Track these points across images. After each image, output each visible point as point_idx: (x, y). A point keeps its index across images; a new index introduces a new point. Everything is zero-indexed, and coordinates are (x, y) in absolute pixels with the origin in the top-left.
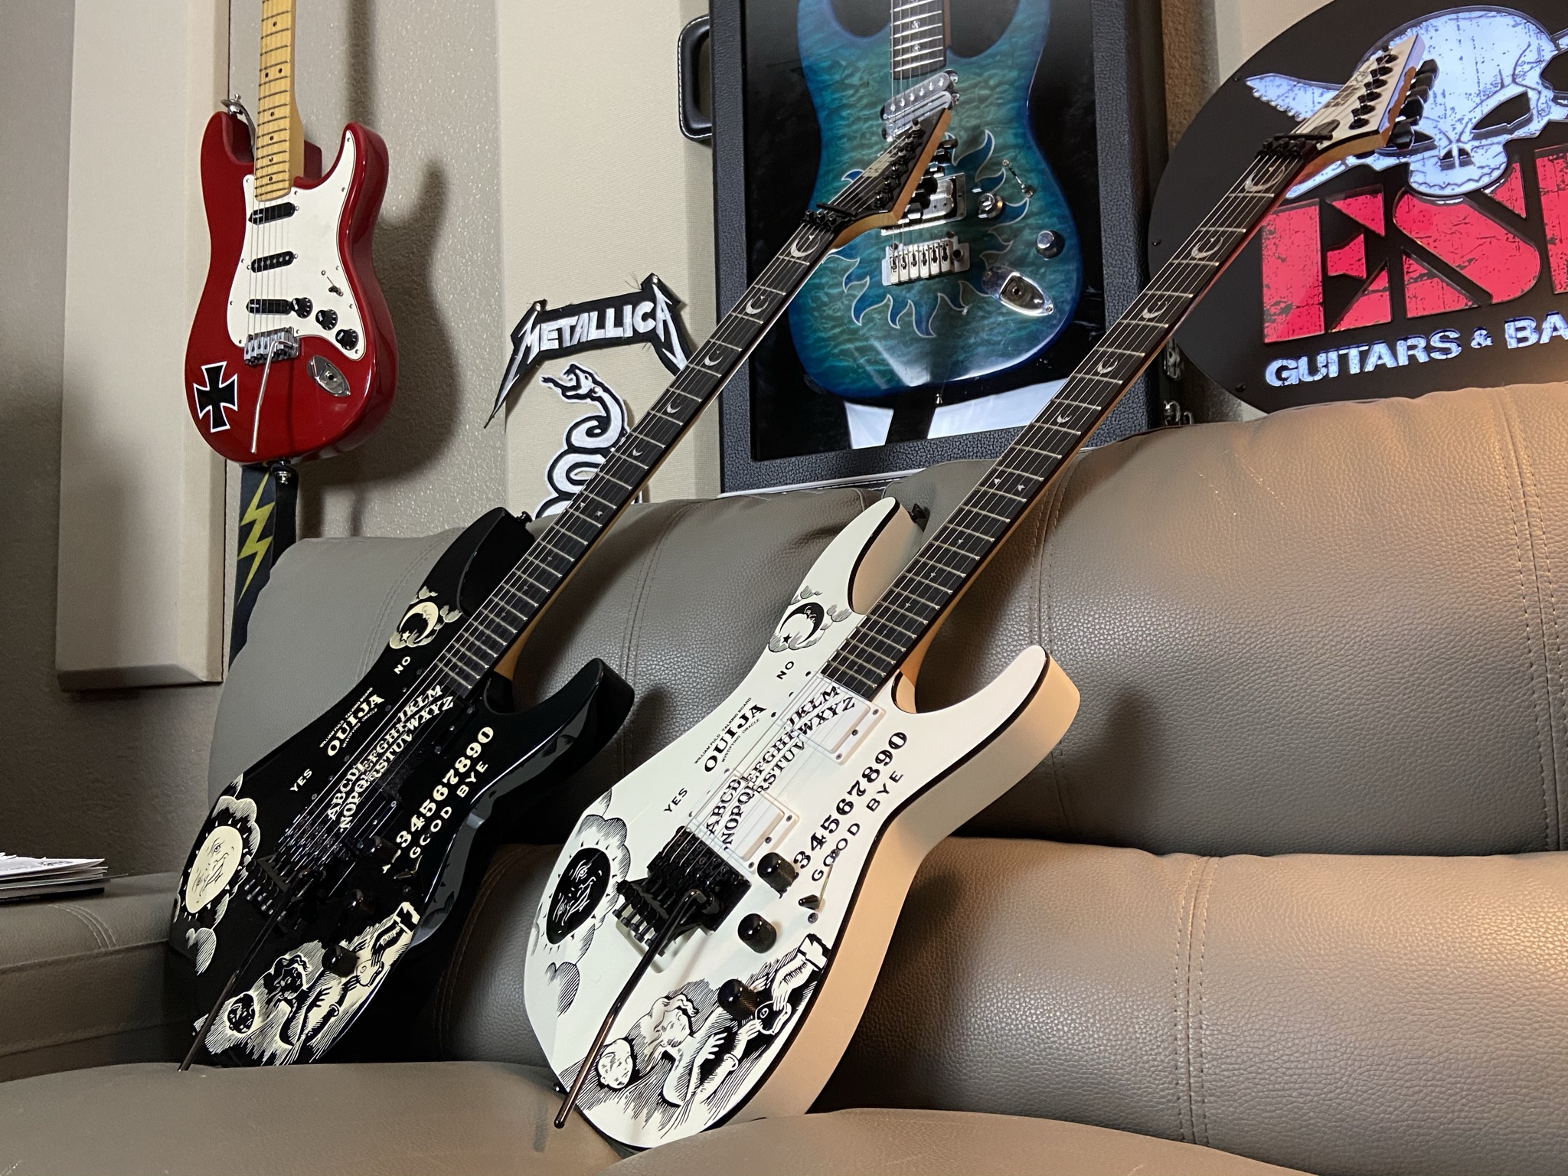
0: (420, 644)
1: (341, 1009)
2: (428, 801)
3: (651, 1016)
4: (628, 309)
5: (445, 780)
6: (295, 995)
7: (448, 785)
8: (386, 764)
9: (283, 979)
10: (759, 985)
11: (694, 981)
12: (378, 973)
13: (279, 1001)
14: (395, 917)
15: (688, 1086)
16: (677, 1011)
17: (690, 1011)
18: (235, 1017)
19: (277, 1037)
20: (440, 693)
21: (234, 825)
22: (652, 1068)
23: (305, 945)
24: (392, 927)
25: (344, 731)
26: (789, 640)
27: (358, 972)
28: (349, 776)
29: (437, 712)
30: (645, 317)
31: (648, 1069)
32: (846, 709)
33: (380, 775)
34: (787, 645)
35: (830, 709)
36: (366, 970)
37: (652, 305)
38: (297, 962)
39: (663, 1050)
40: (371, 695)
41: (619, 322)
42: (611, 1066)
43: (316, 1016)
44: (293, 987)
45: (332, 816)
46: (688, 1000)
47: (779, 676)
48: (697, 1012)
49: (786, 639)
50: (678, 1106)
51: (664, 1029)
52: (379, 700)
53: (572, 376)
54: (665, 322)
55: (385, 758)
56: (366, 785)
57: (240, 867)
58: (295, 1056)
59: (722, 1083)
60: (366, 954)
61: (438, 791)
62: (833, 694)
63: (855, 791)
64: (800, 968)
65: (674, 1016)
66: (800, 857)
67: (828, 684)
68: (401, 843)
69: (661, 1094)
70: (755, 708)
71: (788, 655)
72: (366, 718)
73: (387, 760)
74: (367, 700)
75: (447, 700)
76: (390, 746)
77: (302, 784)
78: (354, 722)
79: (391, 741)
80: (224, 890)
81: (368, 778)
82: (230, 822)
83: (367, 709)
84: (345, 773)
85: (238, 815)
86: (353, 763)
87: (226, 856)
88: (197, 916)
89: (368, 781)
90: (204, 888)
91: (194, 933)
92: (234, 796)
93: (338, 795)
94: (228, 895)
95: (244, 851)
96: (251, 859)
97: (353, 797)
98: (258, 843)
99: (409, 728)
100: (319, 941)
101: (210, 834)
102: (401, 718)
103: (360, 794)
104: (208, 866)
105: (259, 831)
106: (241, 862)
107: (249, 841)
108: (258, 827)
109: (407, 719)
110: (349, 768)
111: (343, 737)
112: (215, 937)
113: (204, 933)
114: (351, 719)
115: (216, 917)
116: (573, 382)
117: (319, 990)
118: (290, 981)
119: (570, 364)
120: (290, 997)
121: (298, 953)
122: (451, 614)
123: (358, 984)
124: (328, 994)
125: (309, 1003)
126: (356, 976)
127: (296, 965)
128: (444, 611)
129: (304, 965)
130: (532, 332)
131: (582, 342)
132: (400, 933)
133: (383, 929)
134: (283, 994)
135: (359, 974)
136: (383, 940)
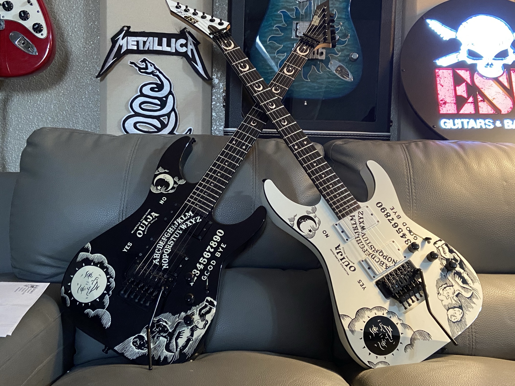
1: (194, 338)
2: (202, 258)
4: (173, 40)
5: (207, 250)
6: (166, 334)
7: (209, 251)
8: (173, 242)
9: (157, 328)
12: (206, 324)
13: (158, 337)
14: (205, 303)
18: (137, 344)
19: (165, 350)
21: (96, 265)
23: (162, 314)
24: (206, 306)
25: (143, 227)
28: (158, 247)
29: (194, 222)
30: (182, 45)
33: (171, 246)
36: (200, 323)
37: (186, 41)
40: (151, 212)
41: (169, 45)
43: (181, 342)
44: (164, 330)
45: (157, 263)
52: (157, 215)
53: (144, 63)
54: (192, 50)
55: (171, 239)
56: (169, 251)
57: (108, 284)
58: (177, 357)
60: (196, 317)
61: (205, 254)
68: (195, 274)
72: (152, 222)
73: (173, 240)
74: (149, 214)
75: (198, 218)
76: (172, 235)
77: (128, 249)
78: (147, 223)
79: (171, 233)
80: (103, 293)
81: (168, 248)
82: (92, 264)
83: (151, 218)
84: (156, 246)
85: (96, 261)
86: (158, 242)
87: (97, 279)
88: (90, 304)
89: (169, 249)
90: (89, 292)
91: (92, 311)
92: (89, 253)
93: (156, 254)
94: (107, 295)
95: (108, 277)
96: (113, 280)
97: (165, 256)
98: (115, 273)
99: (181, 228)
100: (170, 313)
101: (79, 269)
102: (175, 223)
103: (168, 255)
104: (87, 283)
105: (112, 268)
106: (108, 281)
107: (109, 272)
108: (111, 267)
109: (179, 225)
110: (158, 243)
111: (143, 229)
112: (108, 313)
113: (100, 311)
114: (144, 222)
115: (105, 304)
116: (144, 66)
117: (178, 331)
118: (161, 329)
119: (143, 58)
120: (164, 335)
121: (160, 318)
122: (181, 181)
123: (198, 329)
124: (184, 333)
125: (175, 337)
126: (195, 326)
127: (161, 322)
128: (176, 179)
129: (166, 322)
130: (122, 39)
131: (150, 49)
132: (210, 309)
133: (201, 308)
134: (160, 334)
135: (196, 325)
136: (203, 312)
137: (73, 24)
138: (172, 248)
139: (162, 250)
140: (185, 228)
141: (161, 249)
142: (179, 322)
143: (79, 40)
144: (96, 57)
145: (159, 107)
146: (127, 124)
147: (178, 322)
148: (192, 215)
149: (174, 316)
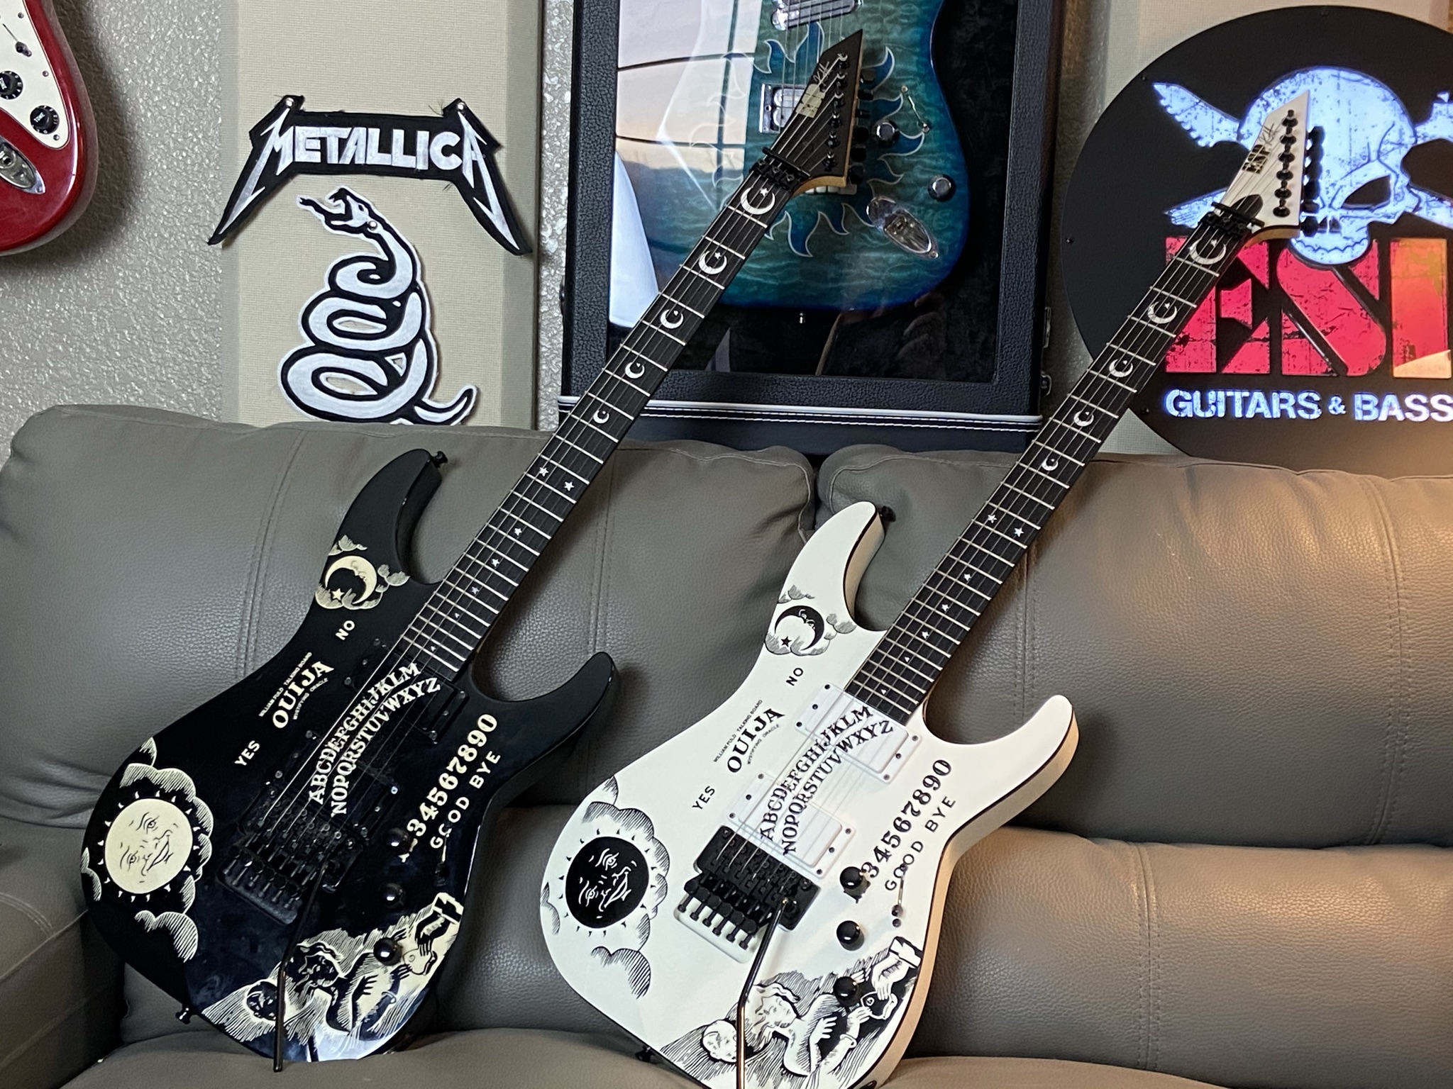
0: (363, 607)
1: (398, 996)
2: (435, 790)
4: (422, 136)
5: (450, 768)
6: (332, 983)
7: (454, 773)
8: (362, 743)
9: (310, 966)
10: (858, 978)
11: (786, 972)
12: (431, 963)
13: (311, 988)
14: (433, 907)
15: (810, 1060)
16: (775, 997)
17: (791, 998)
18: (258, 1004)
19: (324, 1024)
21: (166, 797)
22: (766, 1046)
23: (324, 932)
24: (435, 916)
25: (289, 701)
26: (790, 644)
27: (407, 960)
28: (323, 756)
29: (420, 694)
30: (447, 151)
31: (762, 1046)
32: (884, 732)
33: (358, 756)
34: (788, 649)
35: (867, 729)
36: (417, 960)
37: (458, 139)
38: (321, 950)
39: (772, 1030)
40: (312, 661)
41: (410, 149)
42: (719, 1044)
43: (367, 1004)
45: (317, 799)
46: (784, 988)
47: (788, 681)
48: (798, 999)
49: (786, 641)
50: (806, 1076)
51: (767, 1012)
52: (328, 669)
53: (340, 202)
54: (475, 164)
55: (359, 736)
56: (352, 768)
57: (196, 848)
60: (409, 943)
61: (444, 779)
62: (865, 713)
63: (909, 810)
64: (896, 965)
65: (774, 1001)
67: (859, 705)
68: (414, 832)
69: (783, 1066)
70: (769, 711)
71: (791, 661)
72: (314, 688)
73: (364, 739)
74: (308, 666)
75: (430, 682)
76: (362, 724)
77: (250, 758)
78: (299, 691)
79: (361, 718)
80: (182, 871)
81: (350, 759)
82: (158, 795)
83: (312, 677)
84: (318, 753)
85: (168, 788)
86: (325, 742)
87: (168, 833)
88: (148, 897)
89: (351, 763)
90: (147, 867)
91: (153, 916)
92: (150, 764)
93: (317, 776)
94: (191, 877)
95: (196, 829)
96: (207, 838)
97: (339, 780)
98: (212, 822)
99: (385, 707)
100: (343, 930)
101: (126, 805)
102: (370, 694)
103: (347, 778)
104: (144, 844)
105: (207, 808)
106: (196, 842)
107: (197, 818)
108: (203, 804)
109: (382, 698)
110: (322, 747)
111: (289, 707)
112: (192, 922)
113: (171, 917)
114: (293, 687)
115: (184, 900)
116: (342, 210)
117: (361, 978)
118: (318, 969)
119: (339, 188)
120: (325, 985)
121: (319, 941)
122: (395, 576)
123: (410, 973)
124: (375, 981)
125: (353, 991)
126: (405, 965)
127: (320, 953)
128: (384, 570)
129: (332, 953)
130: (281, 133)
131: (357, 162)
132: (446, 923)
133: (422, 919)
134: (315, 982)
135: (407, 963)
136: (427, 930)
137: (149, 82)
138: (359, 759)
139: (333, 764)
140: (396, 707)
141: (330, 762)
142: (365, 956)
143: (166, 129)
144: (212, 176)
145: (383, 328)
146: (292, 374)
147: (363, 953)
148: (417, 672)
149: (354, 937)
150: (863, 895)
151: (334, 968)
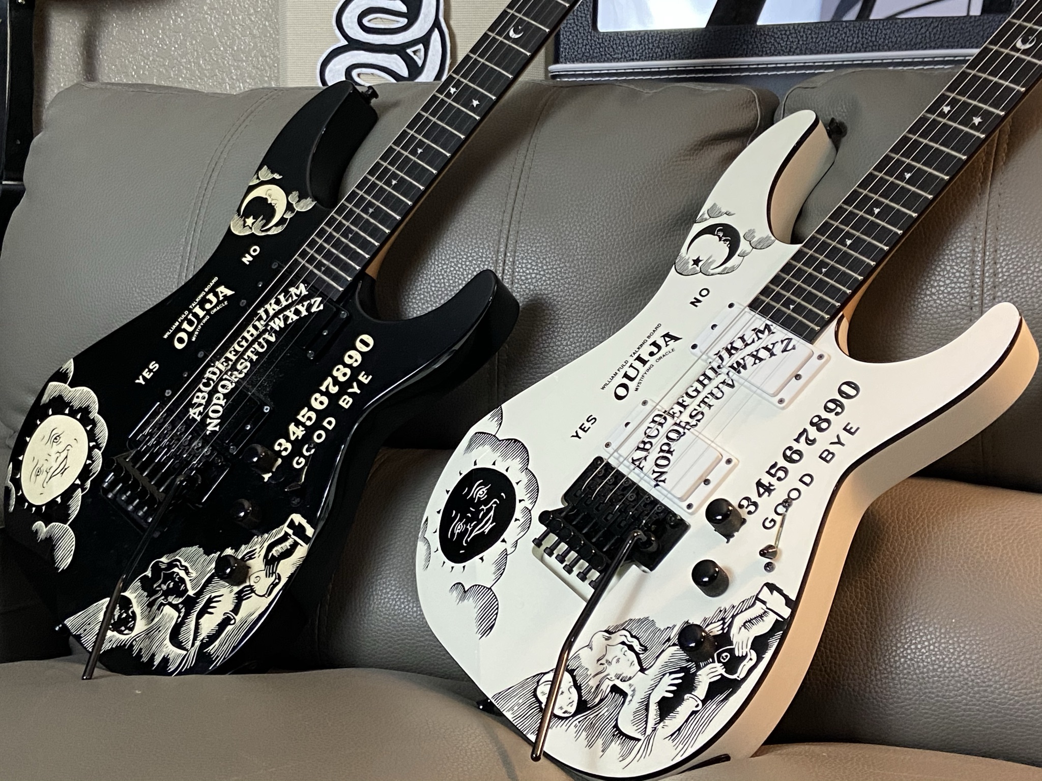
1: (238, 618)
2: (306, 409)
3: (591, 648)
5: (323, 388)
6: (181, 600)
7: (326, 393)
8: (248, 364)
9: (164, 582)
10: (715, 629)
11: (637, 618)
12: (274, 585)
13: (162, 604)
14: (285, 528)
15: (646, 722)
16: (621, 646)
17: (637, 648)
18: (113, 617)
19: (167, 641)
20: (305, 292)
21: (72, 414)
22: (601, 700)
23: (183, 549)
24: (285, 537)
25: (191, 323)
26: (700, 264)
27: (252, 581)
28: (207, 375)
29: (304, 313)
31: (597, 700)
32: (784, 350)
33: (242, 376)
35: (766, 348)
36: (261, 581)
38: (177, 566)
39: (611, 684)
40: (217, 285)
43: (209, 624)
45: (196, 416)
46: (632, 636)
47: (692, 303)
48: (645, 649)
49: (696, 262)
50: (639, 740)
51: (609, 663)
52: (229, 293)
55: (246, 357)
56: (231, 386)
57: (89, 462)
58: (191, 661)
59: (686, 721)
60: (257, 564)
61: (316, 399)
62: (766, 331)
63: (803, 439)
64: (761, 616)
65: (618, 651)
66: (745, 503)
67: (760, 322)
68: (280, 451)
69: (616, 726)
70: (667, 335)
71: (700, 281)
72: (215, 310)
73: (250, 360)
74: (213, 291)
75: (315, 301)
76: (250, 345)
77: (149, 377)
78: (201, 313)
79: (250, 339)
80: (73, 484)
81: (233, 378)
82: (67, 411)
83: (215, 300)
84: (203, 371)
85: (76, 404)
87: (69, 447)
88: (44, 508)
89: (232, 382)
90: (47, 480)
91: (44, 527)
92: (66, 383)
93: (199, 394)
94: (80, 490)
96: (100, 453)
97: (217, 398)
98: (107, 438)
99: (272, 328)
100: (200, 547)
101: (42, 421)
102: (260, 315)
103: (225, 395)
104: (48, 458)
105: (105, 424)
106: (90, 457)
107: (95, 434)
108: (103, 421)
109: (270, 319)
110: (208, 366)
111: (190, 329)
112: (73, 533)
113: (57, 527)
114: (197, 310)
115: (70, 512)
117: (207, 597)
118: (171, 585)
120: (175, 602)
121: (177, 557)
122: (303, 202)
123: (253, 594)
124: (220, 601)
125: (198, 609)
126: (250, 586)
127: (176, 570)
128: (294, 197)
129: (186, 570)
132: (295, 545)
133: (273, 540)
134: (166, 598)
135: (252, 584)
136: (275, 551)
139: (215, 383)
140: (280, 327)
141: (213, 380)
145: (403, 21)
147: (214, 571)
149: (208, 556)
150: (736, 534)
151: (185, 586)
